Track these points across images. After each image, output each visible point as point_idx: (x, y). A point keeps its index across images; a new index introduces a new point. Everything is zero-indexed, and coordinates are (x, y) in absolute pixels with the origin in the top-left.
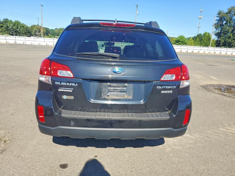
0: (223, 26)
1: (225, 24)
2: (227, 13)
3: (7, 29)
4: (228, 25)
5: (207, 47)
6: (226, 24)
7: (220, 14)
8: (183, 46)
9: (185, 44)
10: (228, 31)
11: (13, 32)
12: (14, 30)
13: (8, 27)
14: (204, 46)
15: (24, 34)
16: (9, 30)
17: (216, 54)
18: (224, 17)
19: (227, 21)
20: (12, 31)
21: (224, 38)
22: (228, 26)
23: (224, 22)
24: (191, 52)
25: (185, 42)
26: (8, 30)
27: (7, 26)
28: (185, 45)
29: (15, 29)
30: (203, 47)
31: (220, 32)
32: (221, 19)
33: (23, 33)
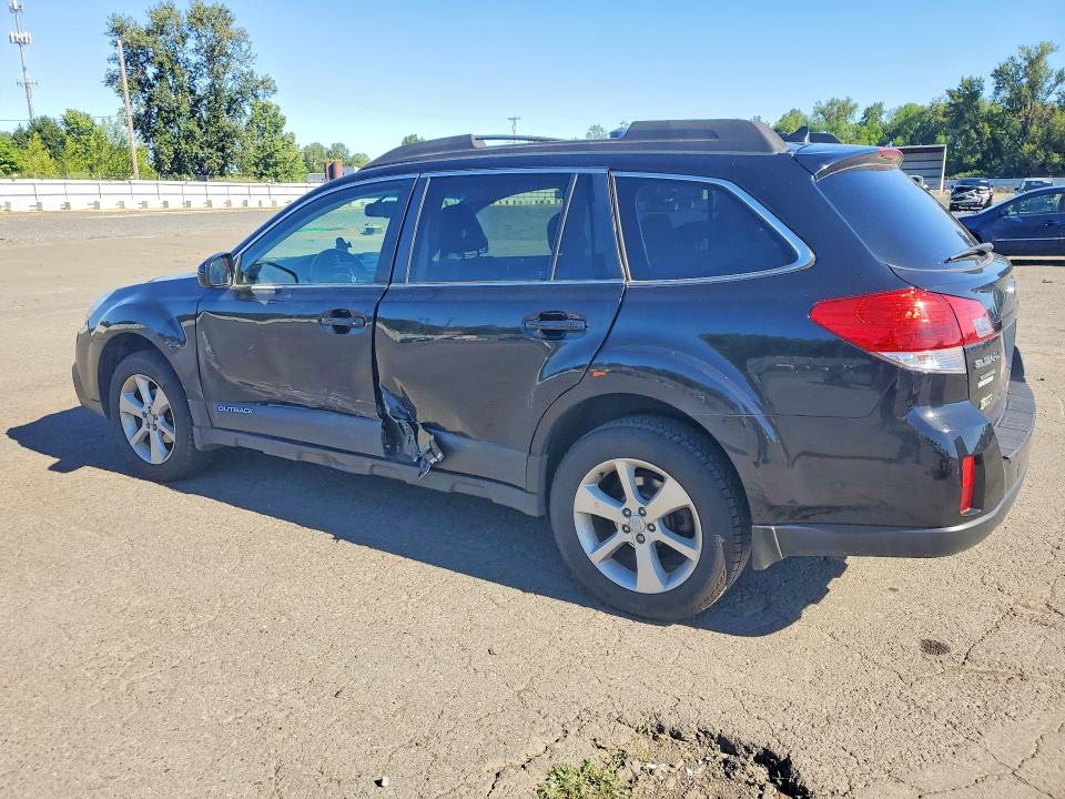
0: (152, 86)
1: (156, 77)
2: (149, 33)
4: (171, 82)
5: (126, 182)
6: (162, 77)
7: (122, 33)
8: (9, 181)
9: (16, 170)
10: (178, 108)
14: (108, 177)
17: (175, 210)
18: (143, 48)
19: (161, 64)
21: (167, 136)
22: (171, 88)
23: (151, 71)
24: (58, 209)
25: (12, 163)
28: (15, 175)
30: (104, 182)
31: (146, 112)
32: (134, 56)
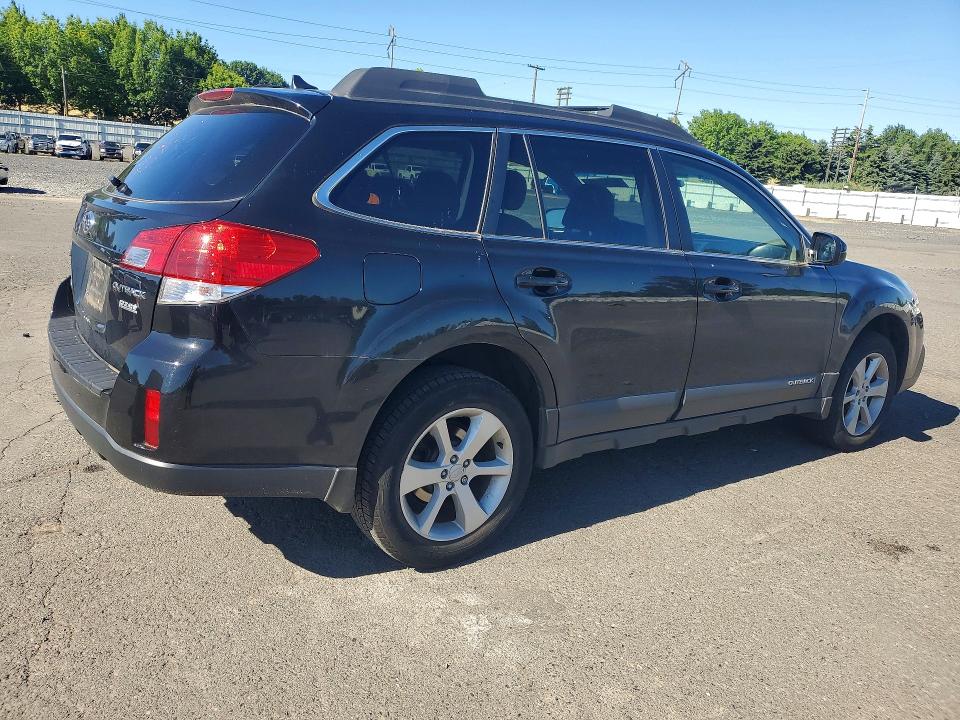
3: (878, 167)
11: (901, 179)
12: (910, 171)
13: (884, 159)
15: (947, 186)
16: (887, 171)
20: (901, 176)
26: (882, 170)
27: (880, 155)
29: (914, 167)
33: (945, 179)
